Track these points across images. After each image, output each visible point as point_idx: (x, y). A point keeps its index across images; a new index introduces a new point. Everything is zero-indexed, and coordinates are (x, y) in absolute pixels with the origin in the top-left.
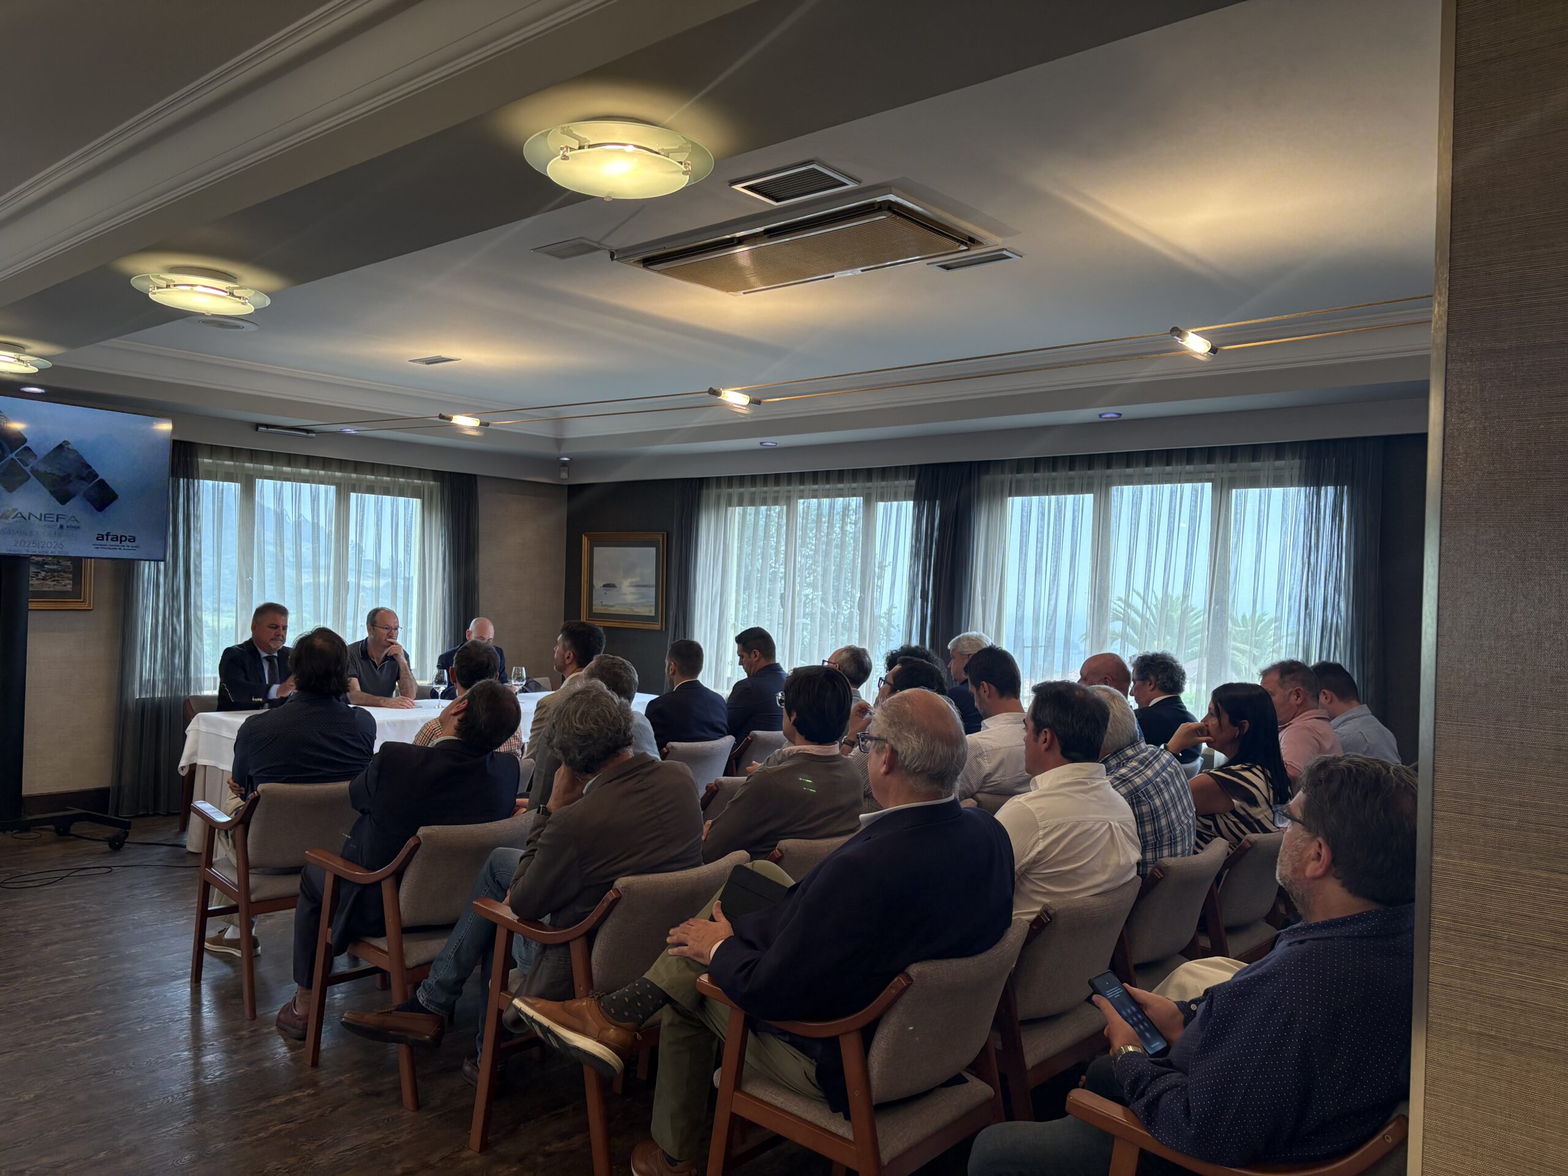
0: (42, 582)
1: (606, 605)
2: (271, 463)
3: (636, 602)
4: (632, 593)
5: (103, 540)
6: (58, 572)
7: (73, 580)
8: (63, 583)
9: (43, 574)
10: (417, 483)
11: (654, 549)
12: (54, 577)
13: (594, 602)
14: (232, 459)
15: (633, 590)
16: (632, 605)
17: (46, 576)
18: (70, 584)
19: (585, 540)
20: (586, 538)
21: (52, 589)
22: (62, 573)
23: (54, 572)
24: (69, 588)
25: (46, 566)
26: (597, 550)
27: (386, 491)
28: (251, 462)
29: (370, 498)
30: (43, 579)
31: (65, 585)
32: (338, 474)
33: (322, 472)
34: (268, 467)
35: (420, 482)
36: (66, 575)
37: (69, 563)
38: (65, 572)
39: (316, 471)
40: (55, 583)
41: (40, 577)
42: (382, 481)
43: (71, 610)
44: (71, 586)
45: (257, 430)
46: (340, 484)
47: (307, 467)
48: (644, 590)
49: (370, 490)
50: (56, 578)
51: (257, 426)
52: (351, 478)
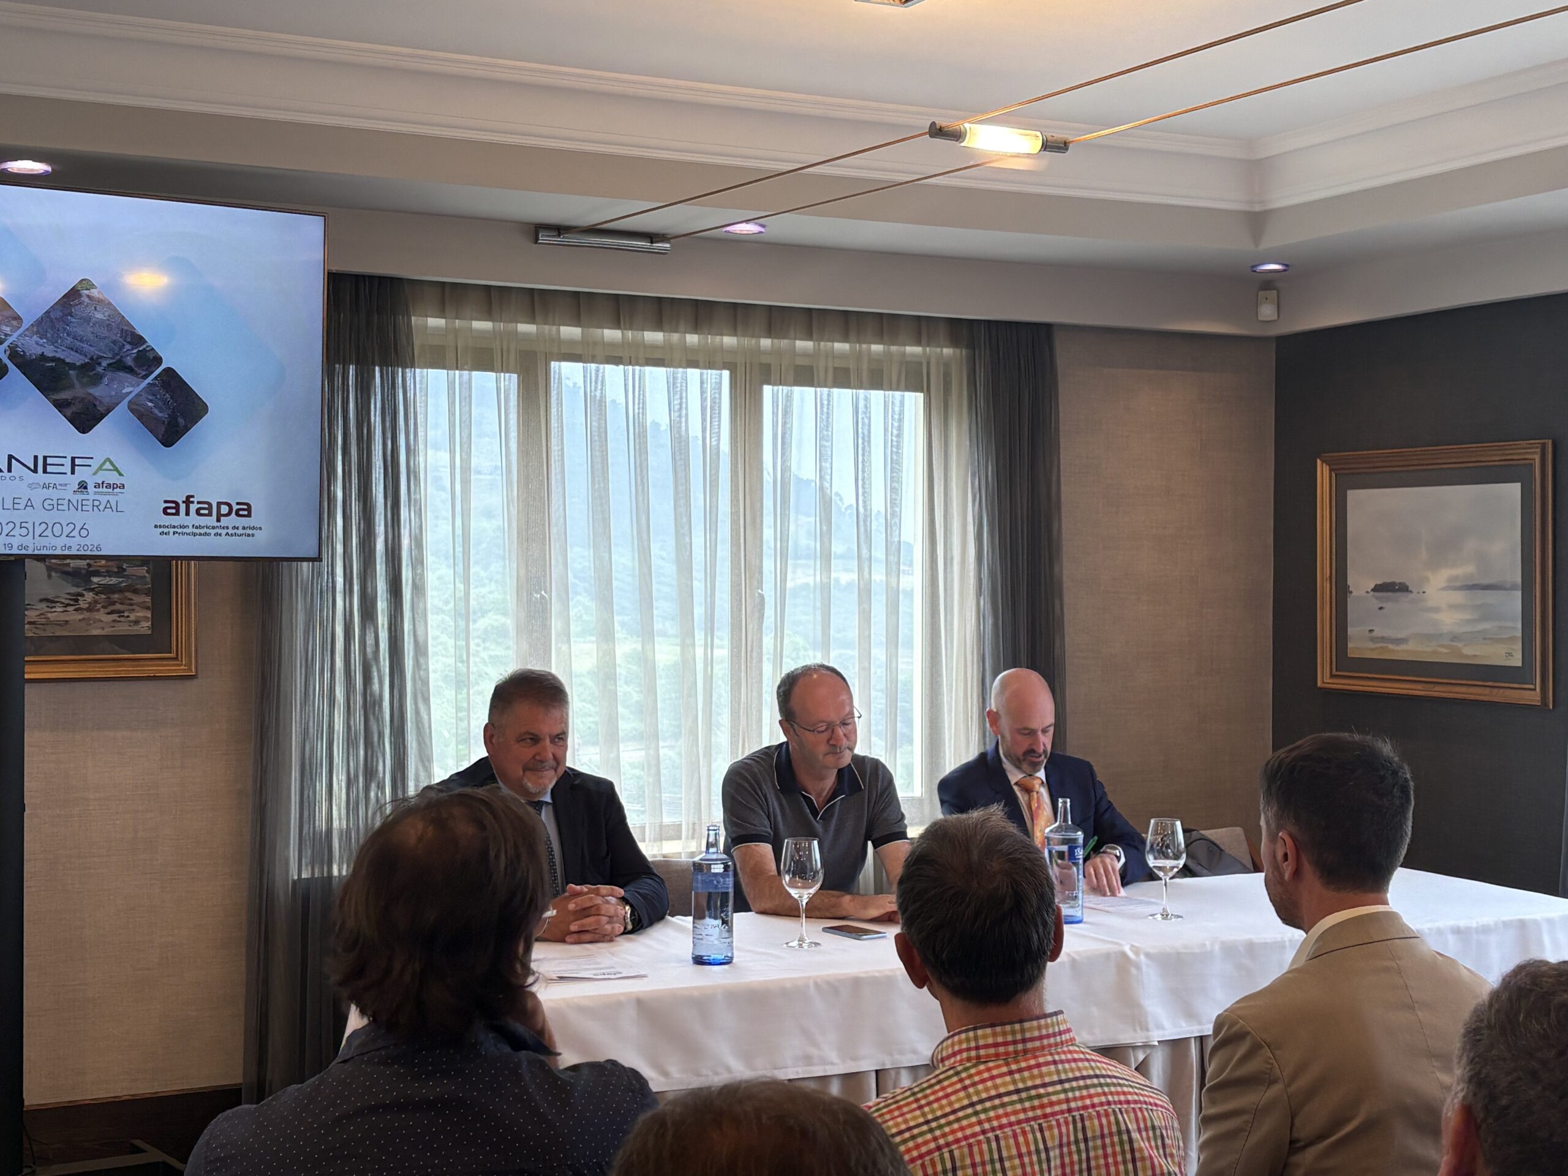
0: (86, 615)
1: (1383, 639)
2: (576, 321)
3: (1468, 629)
4: (1454, 607)
5: (177, 513)
6: (121, 591)
7: (154, 609)
8: (132, 617)
9: (89, 596)
10: (913, 355)
11: (1515, 489)
12: (114, 603)
13: (1351, 631)
14: (489, 316)
15: (1458, 597)
16: (1455, 638)
17: (96, 602)
18: (146, 618)
19: (1323, 473)
20: (1326, 469)
21: (108, 631)
22: (129, 595)
23: (114, 592)
24: (145, 627)
25: (95, 580)
26: (1355, 497)
27: (842, 378)
28: (532, 320)
29: (804, 396)
30: (89, 610)
31: (136, 622)
32: (729, 341)
33: (692, 339)
34: (571, 332)
35: (918, 350)
36: (138, 599)
37: (142, 571)
38: (136, 591)
39: (675, 337)
40: (115, 616)
41: (83, 604)
42: (831, 354)
43: (148, 678)
44: (149, 624)
45: (536, 240)
46: (735, 364)
47: (659, 326)
48: (1491, 597)
49: (805, 376)
50: (118, 607)
51: (537, 230)
52: (758, 351)
